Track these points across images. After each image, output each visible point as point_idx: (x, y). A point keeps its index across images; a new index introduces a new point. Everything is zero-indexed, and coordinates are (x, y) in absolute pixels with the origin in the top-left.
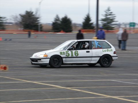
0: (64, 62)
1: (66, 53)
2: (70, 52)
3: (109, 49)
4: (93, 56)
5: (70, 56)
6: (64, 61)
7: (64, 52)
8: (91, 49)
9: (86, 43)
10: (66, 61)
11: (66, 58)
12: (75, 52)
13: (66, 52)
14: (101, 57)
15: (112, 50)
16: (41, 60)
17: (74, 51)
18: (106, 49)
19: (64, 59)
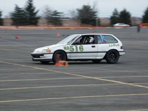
0: (69, 58)
1: (71, 48)
2: (74, 47)
3: (115, 44)
4: (99, 51)
5: (75, 51)
6: (69, 56)
7: (68, 47)
8: (97, 43)
9: (90, 37)
10: (70, 56)
11: (70, 53)
12: (80, 47)
13: (71, 46)
14: (107, 52)
15: (118, 45)
16: (44, 55)
17: (78, 46)
18: (113, 44)
19: (68, 55)
